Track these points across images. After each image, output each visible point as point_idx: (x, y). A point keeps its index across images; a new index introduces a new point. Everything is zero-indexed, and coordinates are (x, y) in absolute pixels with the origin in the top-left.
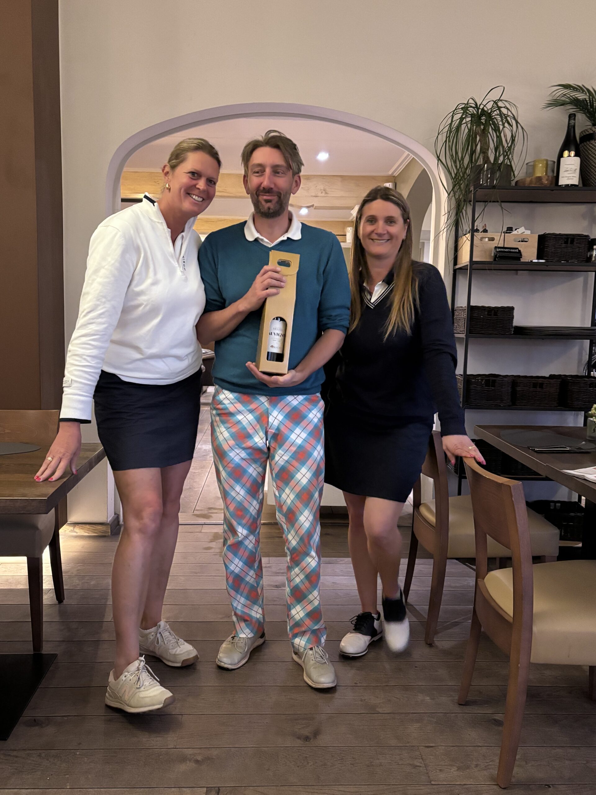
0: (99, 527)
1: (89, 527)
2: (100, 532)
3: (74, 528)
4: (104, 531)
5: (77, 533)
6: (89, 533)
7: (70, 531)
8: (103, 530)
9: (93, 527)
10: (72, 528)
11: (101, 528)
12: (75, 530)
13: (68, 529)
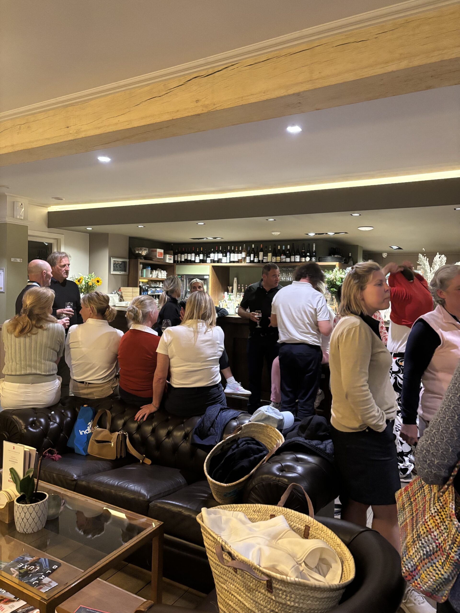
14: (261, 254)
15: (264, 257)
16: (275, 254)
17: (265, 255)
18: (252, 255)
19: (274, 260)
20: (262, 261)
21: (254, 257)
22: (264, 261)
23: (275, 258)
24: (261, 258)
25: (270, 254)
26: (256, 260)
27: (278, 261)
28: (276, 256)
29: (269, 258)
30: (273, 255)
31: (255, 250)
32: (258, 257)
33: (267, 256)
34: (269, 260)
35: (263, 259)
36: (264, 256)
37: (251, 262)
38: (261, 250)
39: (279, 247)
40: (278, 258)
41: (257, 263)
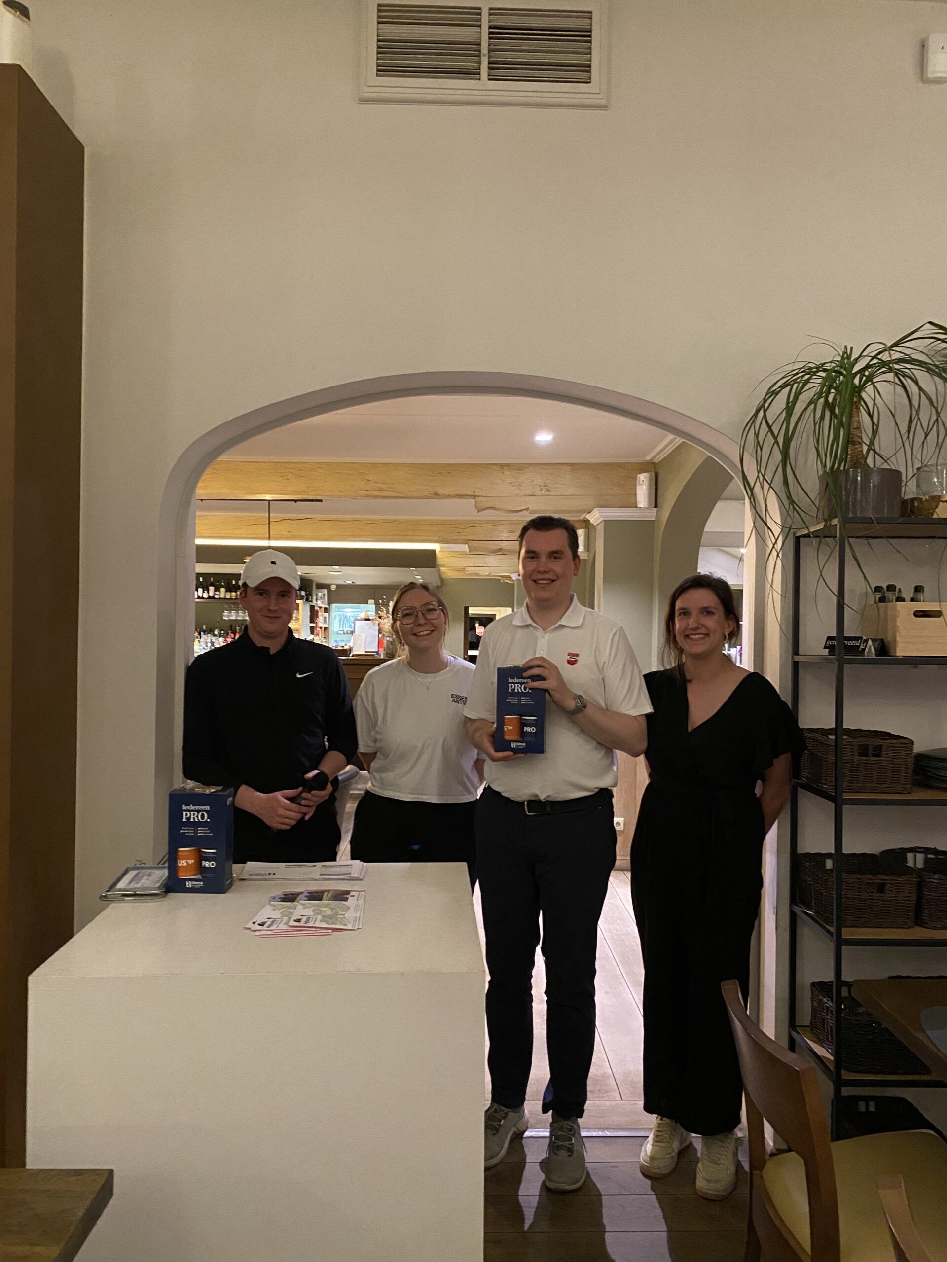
14: (212, 589)
15: (216, 593)
16: (229, 589)
17: (217, 589)
18: (200, 590)
19: (228, 597)
20: (214, 596)
21: (203, 592)
22: (216, 597)
23: (229, 594)
24: (211, 594)
25: (223, 590)
26: (206, 595)
27: (233, 598)
28: (231, 591)
29: (222, 593)
30: (227, 591)
31: (204, 584)
32: (208, 592)
33: (219, 591)
34: (222, 596)
35: (215, 594)
36: (215, 591)
37: (199, 597)
38: (212, 585)
39: (234, 582)
40: (234, 594)
41: (208, 598)
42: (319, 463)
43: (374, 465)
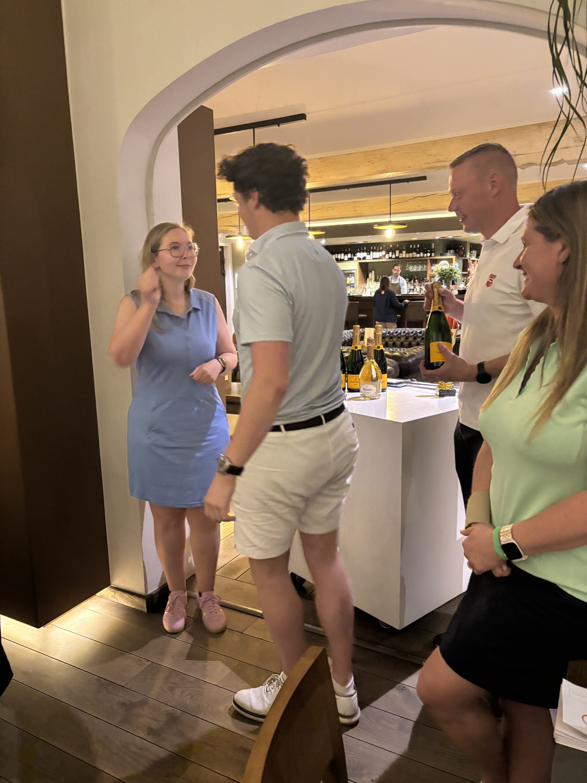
0: (136, 599)
1: (127, 597)
2: (138, 605)
3: (115, 594)
4: (141, 605)
5: (118, 600)
6: (128, 603)
7: (112, 596)
8: (139, 603)
9: (132, 598)
10: (113, 593)
11: (138, 601)
12: (116, 596)
13: (110, 594)
14: (397, 252)
15: (400, 254)
19: (407, 256)
20: (398, 257)
21: (392, 254)
25: (404, 252)
27: (411, 257)
28: (409, 253)
31: (393, 249)
32: (395, 254)
34: (404, 256)
37: (390, 258)
38: (398, 249)
39: (411, 246)
41: (394, 258)
42: (394, 148)
43: (434, 142)
